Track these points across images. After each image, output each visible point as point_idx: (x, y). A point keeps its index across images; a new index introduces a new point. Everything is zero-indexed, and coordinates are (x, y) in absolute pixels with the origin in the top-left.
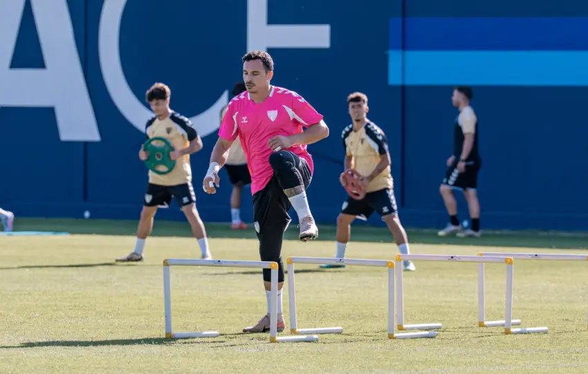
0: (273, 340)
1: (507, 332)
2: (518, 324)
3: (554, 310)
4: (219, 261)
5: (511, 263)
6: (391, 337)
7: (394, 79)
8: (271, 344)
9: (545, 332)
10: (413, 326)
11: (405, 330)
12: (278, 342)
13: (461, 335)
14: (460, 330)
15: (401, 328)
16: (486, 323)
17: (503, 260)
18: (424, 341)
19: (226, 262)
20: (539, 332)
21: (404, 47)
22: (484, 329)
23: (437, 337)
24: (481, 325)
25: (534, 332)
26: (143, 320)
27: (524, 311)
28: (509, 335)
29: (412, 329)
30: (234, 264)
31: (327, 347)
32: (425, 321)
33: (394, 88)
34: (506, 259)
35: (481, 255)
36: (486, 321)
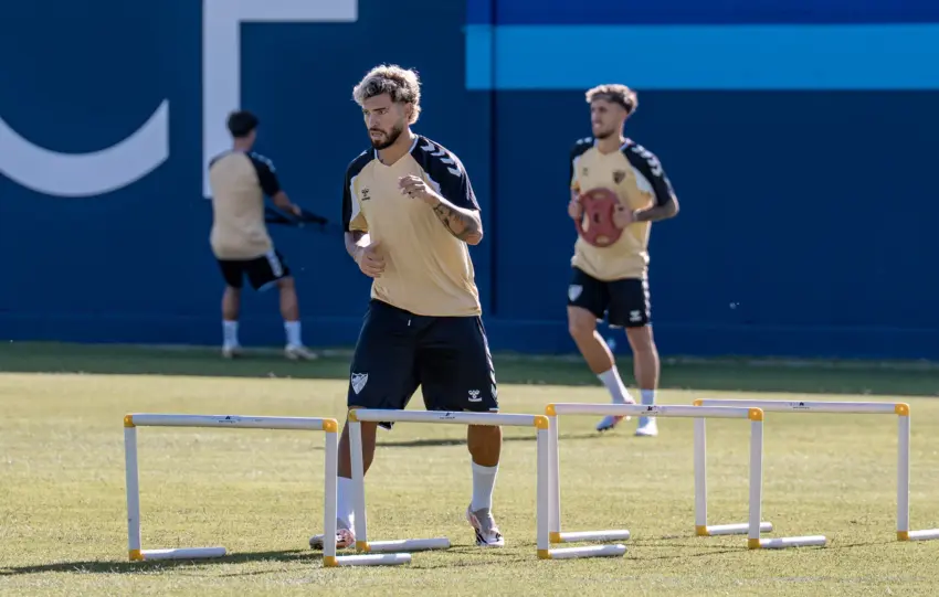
0: (329, 564)
1: (754, 545)
2: (767, 531)
3: (823, 505)
4: (228, 418)
5: (759, 418)
6: (543, 555)
7: (477, 77)
8: (325, 570)
9: (822, 545)
10: (577, 535)
11: (564, 541)
12: (338, 565)
13: (670, 552)
14: (664, 542)
15: (556, 540)
16: (709, 529)
17: (746, 414)
18: (604, 562)
19: (239, 419)
20: (808, 544)
21: (495, 20)
22: (710, 541)
23: (627, 555)
24: (701, 532)
25: (802, 545)
26: (76, 526)
27: (772, 508)
28: (756, 551)
29: (575, 541)
30: (256, 423)
31: (429, 575)
32: (594, 525)
33: (477, 94)
34: (750, 411)
35: (700, 403)
36: (711, 524)
